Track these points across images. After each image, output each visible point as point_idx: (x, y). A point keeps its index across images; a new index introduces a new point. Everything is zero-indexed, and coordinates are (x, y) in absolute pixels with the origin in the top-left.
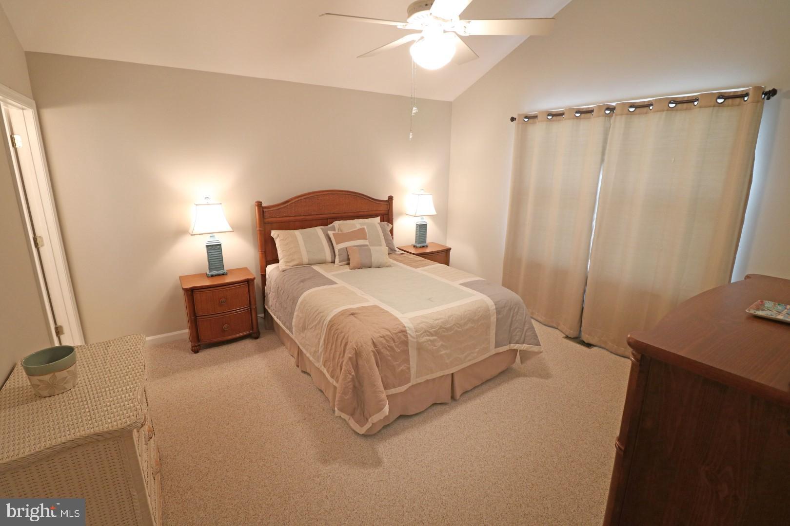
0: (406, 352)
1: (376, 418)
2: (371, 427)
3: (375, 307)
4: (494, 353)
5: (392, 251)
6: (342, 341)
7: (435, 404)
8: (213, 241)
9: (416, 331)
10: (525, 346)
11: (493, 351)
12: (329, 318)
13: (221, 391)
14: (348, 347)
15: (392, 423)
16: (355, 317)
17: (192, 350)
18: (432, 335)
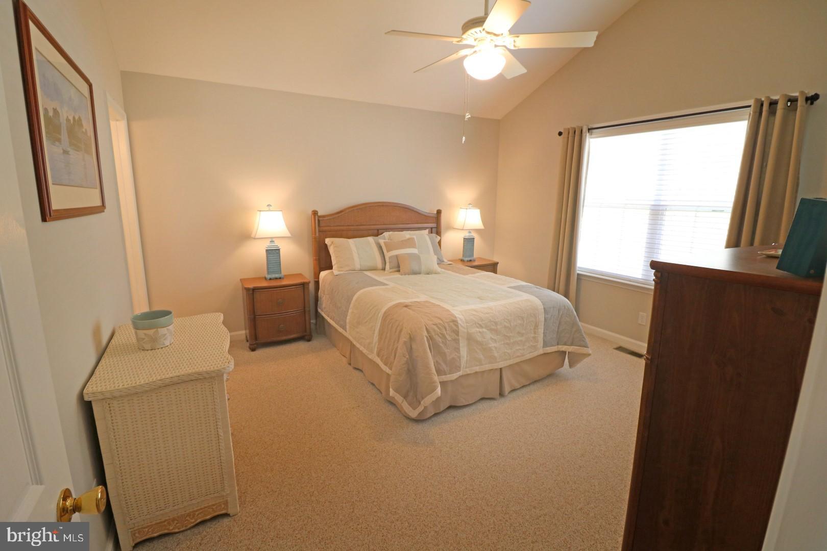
0: (456, 341)
1: (428, 401)
2: (423, 411)
3: (427, 302)
4: (542, 353)
5: (440, 262)
6: (396, 329)
7: (483, 399)
8: (272, 246)
9: (467, 322)
10: (573, 348)
11: (541, 351)
12: (384, 310)
13: (279, 382)
14: (402, 333)
15: (442, 411)
16: (409, 309)
17: (250, 348)
18: (481, 327)
